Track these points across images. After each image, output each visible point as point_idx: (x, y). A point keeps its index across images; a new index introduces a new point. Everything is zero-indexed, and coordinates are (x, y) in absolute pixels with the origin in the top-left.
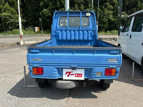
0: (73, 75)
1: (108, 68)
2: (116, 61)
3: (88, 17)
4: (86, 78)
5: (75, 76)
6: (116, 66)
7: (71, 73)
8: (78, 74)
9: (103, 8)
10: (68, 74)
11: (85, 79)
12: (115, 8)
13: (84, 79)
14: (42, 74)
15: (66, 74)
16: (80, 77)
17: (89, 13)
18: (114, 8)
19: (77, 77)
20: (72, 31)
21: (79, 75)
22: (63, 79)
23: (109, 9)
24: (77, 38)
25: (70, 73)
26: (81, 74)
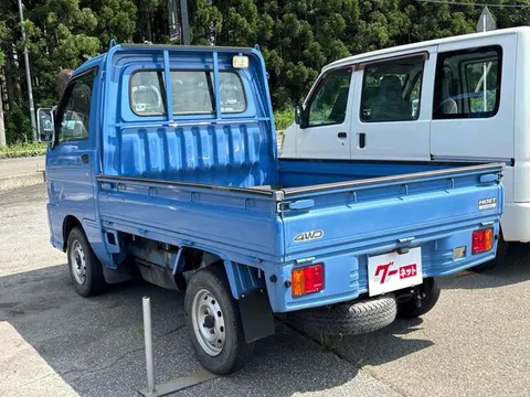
0: (395, 272)
1: (477, 228)
2: (495, 205)
3: (237, 71)
5: (401, 277)
6: (495, 218)
7: (390, 269)
8: (406, 268)
9: (50, 20)
10: (382, 272)
11: (424, 279)
12: (108, 20)
13: (422, 282)
14: (321, 288)
15: (377, 274)
17: (244, 55)
18: (104, 21)
19: (406, 276)
20: (185, 133)
21: (409, 271)
22: (371, 295)
23: (77, 29)
24: (208, 160)
25: (386, 267)
26: (415, 266)
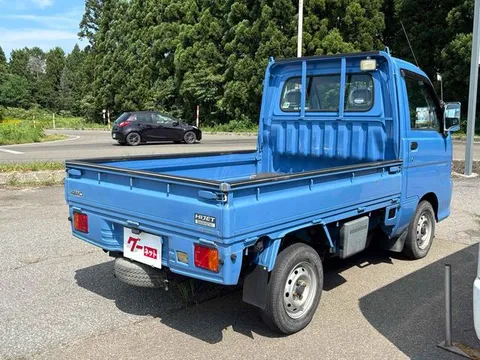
0: (141, 248)
2: (213, 225)
3: (369, 73)
4: (165, 264)
5: (145, 254)
6: (216, 240)
8: (149, 249)
11: (163, 266)
13: (160, 267)
14: (87, 232)
15: (129, 242)
16: (152, 257)
17: (372, 58)
19: (148, 255)
20: (313, 127)
22: (124, 255)
24: (329, 150)
25: (135, 240)
26: (156, 251)
